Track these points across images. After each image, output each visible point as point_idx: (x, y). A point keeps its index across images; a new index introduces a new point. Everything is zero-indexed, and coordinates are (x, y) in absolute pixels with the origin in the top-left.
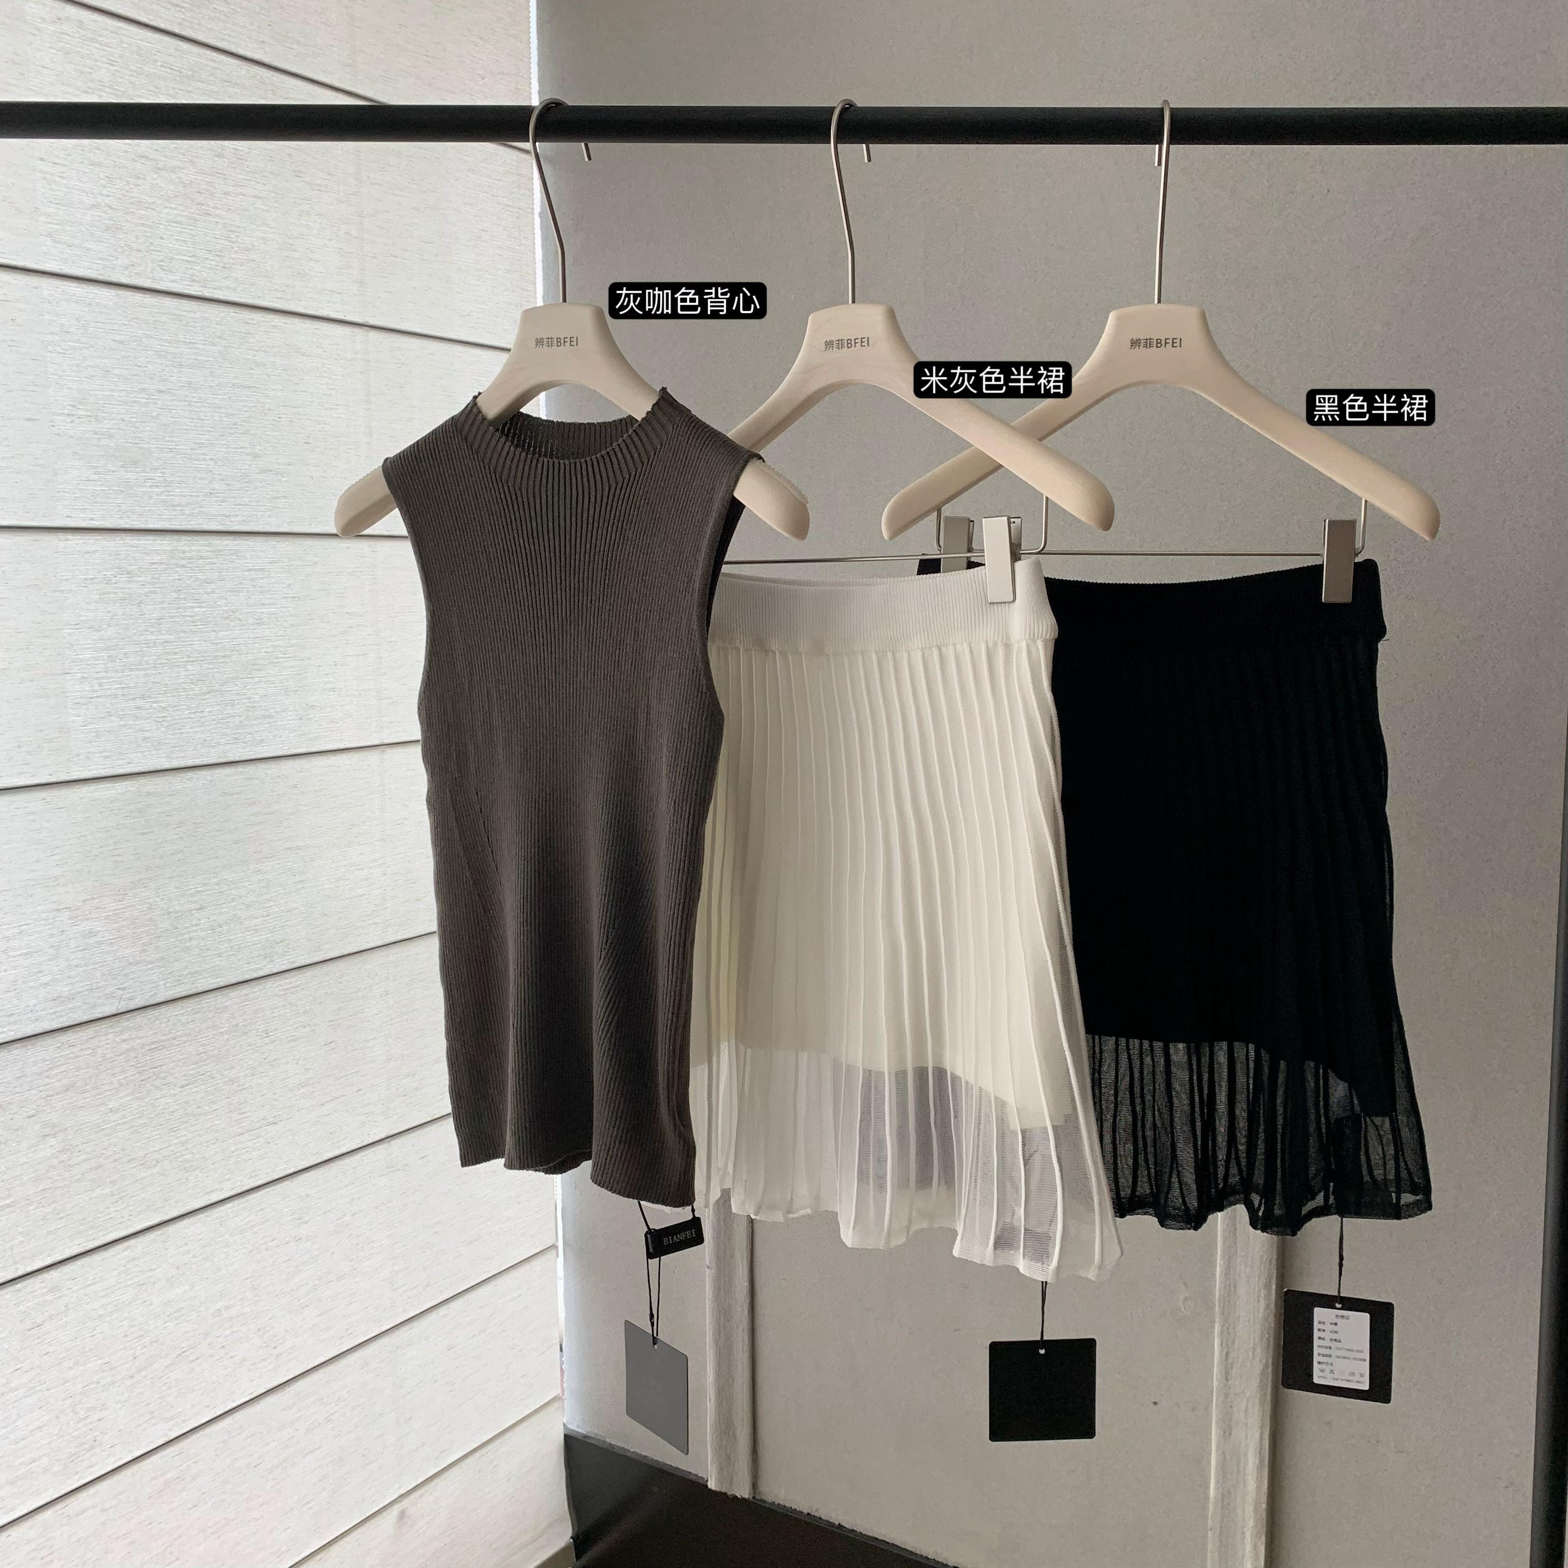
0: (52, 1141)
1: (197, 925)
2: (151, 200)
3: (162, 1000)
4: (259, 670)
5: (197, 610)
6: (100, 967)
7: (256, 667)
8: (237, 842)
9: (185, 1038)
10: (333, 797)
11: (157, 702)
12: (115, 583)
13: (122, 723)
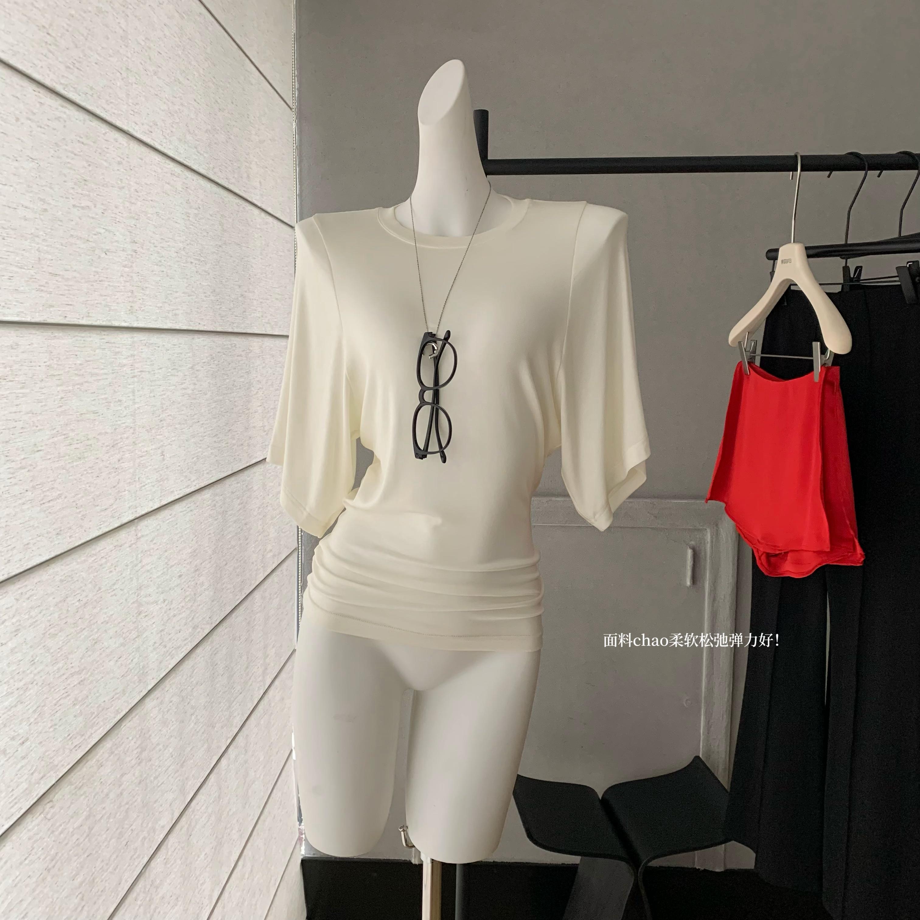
0: (193, 717)
1: (225, 575)
2: (218, 128)
3: (218, 623)
4: (240, 416)
5: (228, 381)
6: (205, 604)
7: (240, 415)
8: (235, 522)
9: (222, 646)
10: (255, 491)
11: (218, 438)
12: (210, 365)
13: (211, 451)
